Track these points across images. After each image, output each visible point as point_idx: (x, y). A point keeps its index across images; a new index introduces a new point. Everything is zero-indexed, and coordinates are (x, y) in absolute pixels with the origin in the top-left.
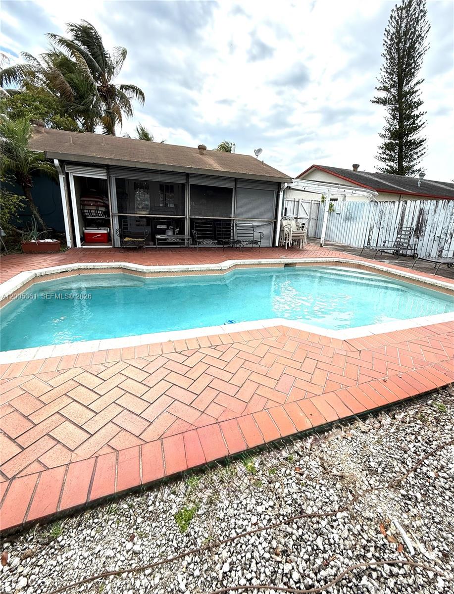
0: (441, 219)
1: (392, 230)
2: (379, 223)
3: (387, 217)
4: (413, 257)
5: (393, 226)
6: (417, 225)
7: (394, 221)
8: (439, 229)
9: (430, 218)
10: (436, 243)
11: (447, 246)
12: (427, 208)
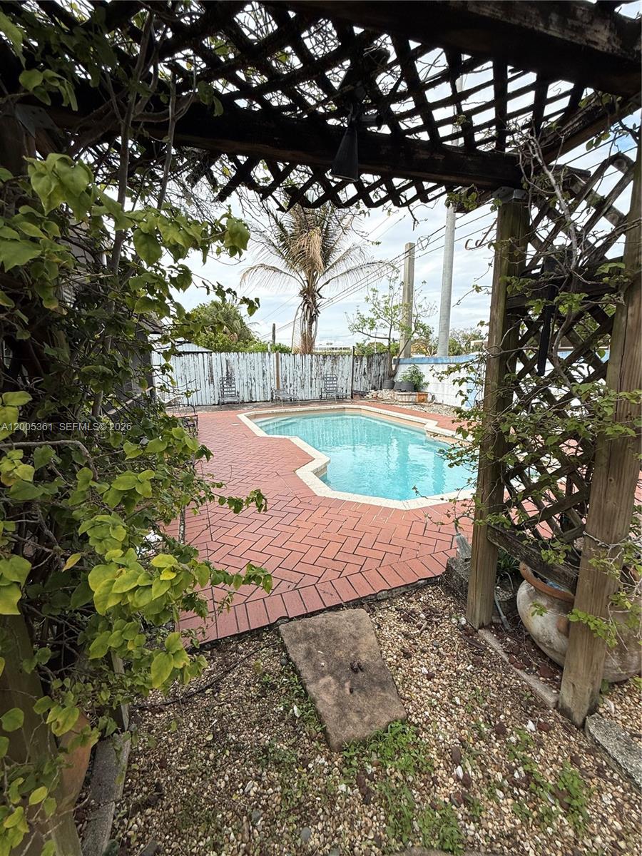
0: (244, 367)
1: (203, 383)
2: (183, 377)
3: (192, 370)
4: (243, 402)
5: (202, 378)
6: (227, 375)
7: (202, 374)
8: (245, 376)
9: (235, 367)
10: (246, 388)
11: (253, 388)
12: (232, 360)
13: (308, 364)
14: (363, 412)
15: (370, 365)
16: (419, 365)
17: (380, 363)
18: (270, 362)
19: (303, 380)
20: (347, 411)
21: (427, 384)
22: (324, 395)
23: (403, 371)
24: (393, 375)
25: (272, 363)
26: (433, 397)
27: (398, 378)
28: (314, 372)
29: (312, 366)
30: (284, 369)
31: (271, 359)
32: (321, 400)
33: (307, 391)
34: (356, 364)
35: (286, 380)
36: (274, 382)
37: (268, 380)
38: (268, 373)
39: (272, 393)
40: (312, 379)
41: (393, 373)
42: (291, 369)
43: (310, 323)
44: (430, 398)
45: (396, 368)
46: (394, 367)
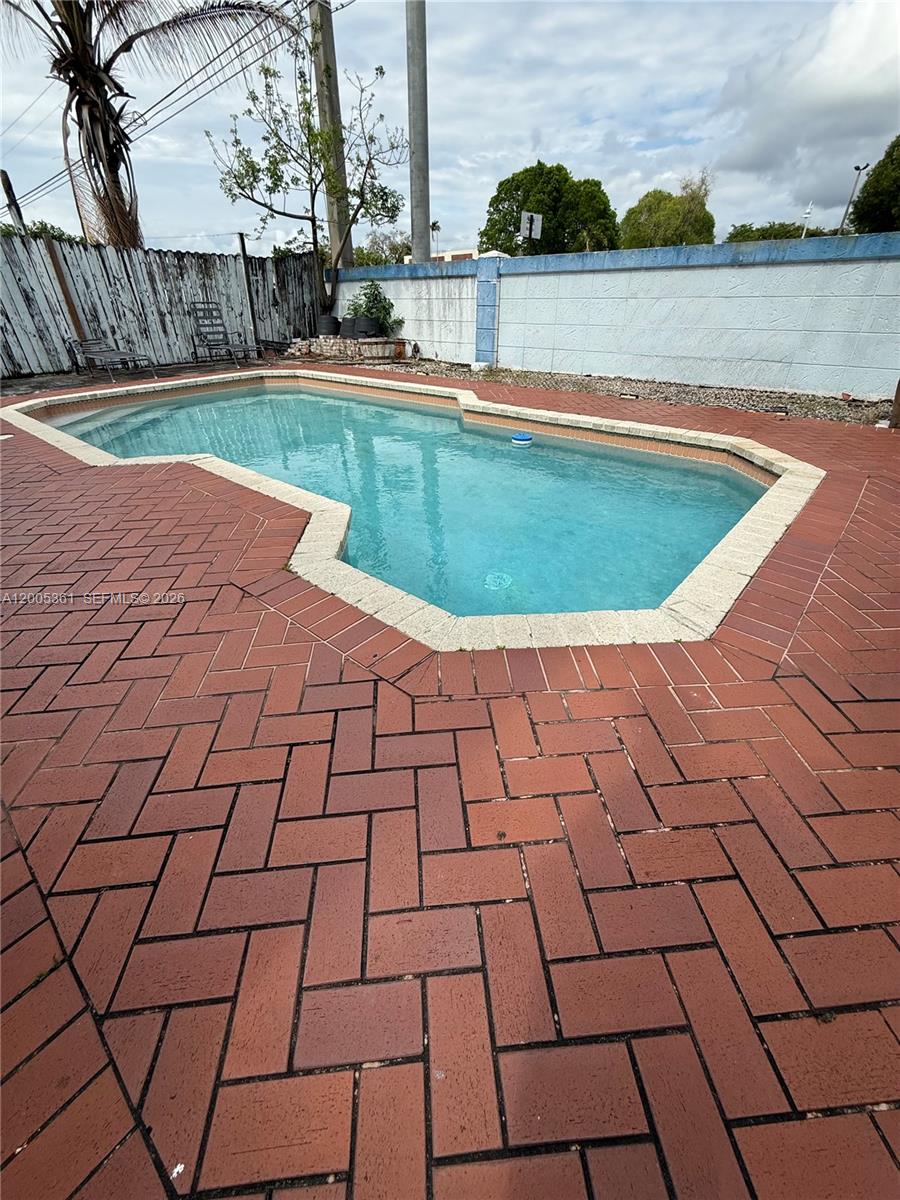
13: (142, 274)
14: (302, 384)
15: (282, 284)
16: (382, 284)
17: (300, 278)
18: (33, 265)
19: (142, 317)
20: (268, 384)
21: (400, 323)
22: (201, 351)
23: (350, 297)
24: (329, 305)
25: (41, 269)
26: (416, 349)
27: (343, 312)
28: (164, 297)
29: (152, 280)
30: (81, 286)
31: (36, 257)
32: (198, 365)
33: (157, 343)
34: (253, 278)
35: (96, 318)
36: (65, 323)
37: (47, 317)
38: (39, 297)
39: (70, 352)
40: (162, 315)
41: (328, 302)
42: (102, 286)
43: (113, 169)
44: (409, 350)
45: (334, 290)
46: (328, 288)
